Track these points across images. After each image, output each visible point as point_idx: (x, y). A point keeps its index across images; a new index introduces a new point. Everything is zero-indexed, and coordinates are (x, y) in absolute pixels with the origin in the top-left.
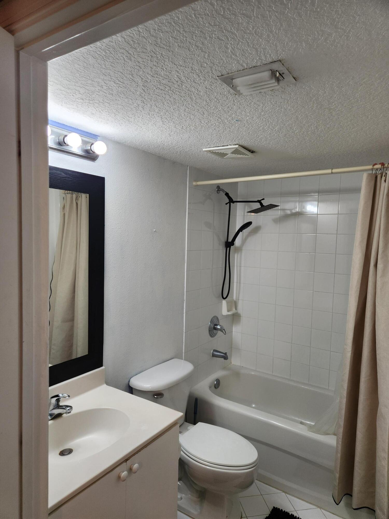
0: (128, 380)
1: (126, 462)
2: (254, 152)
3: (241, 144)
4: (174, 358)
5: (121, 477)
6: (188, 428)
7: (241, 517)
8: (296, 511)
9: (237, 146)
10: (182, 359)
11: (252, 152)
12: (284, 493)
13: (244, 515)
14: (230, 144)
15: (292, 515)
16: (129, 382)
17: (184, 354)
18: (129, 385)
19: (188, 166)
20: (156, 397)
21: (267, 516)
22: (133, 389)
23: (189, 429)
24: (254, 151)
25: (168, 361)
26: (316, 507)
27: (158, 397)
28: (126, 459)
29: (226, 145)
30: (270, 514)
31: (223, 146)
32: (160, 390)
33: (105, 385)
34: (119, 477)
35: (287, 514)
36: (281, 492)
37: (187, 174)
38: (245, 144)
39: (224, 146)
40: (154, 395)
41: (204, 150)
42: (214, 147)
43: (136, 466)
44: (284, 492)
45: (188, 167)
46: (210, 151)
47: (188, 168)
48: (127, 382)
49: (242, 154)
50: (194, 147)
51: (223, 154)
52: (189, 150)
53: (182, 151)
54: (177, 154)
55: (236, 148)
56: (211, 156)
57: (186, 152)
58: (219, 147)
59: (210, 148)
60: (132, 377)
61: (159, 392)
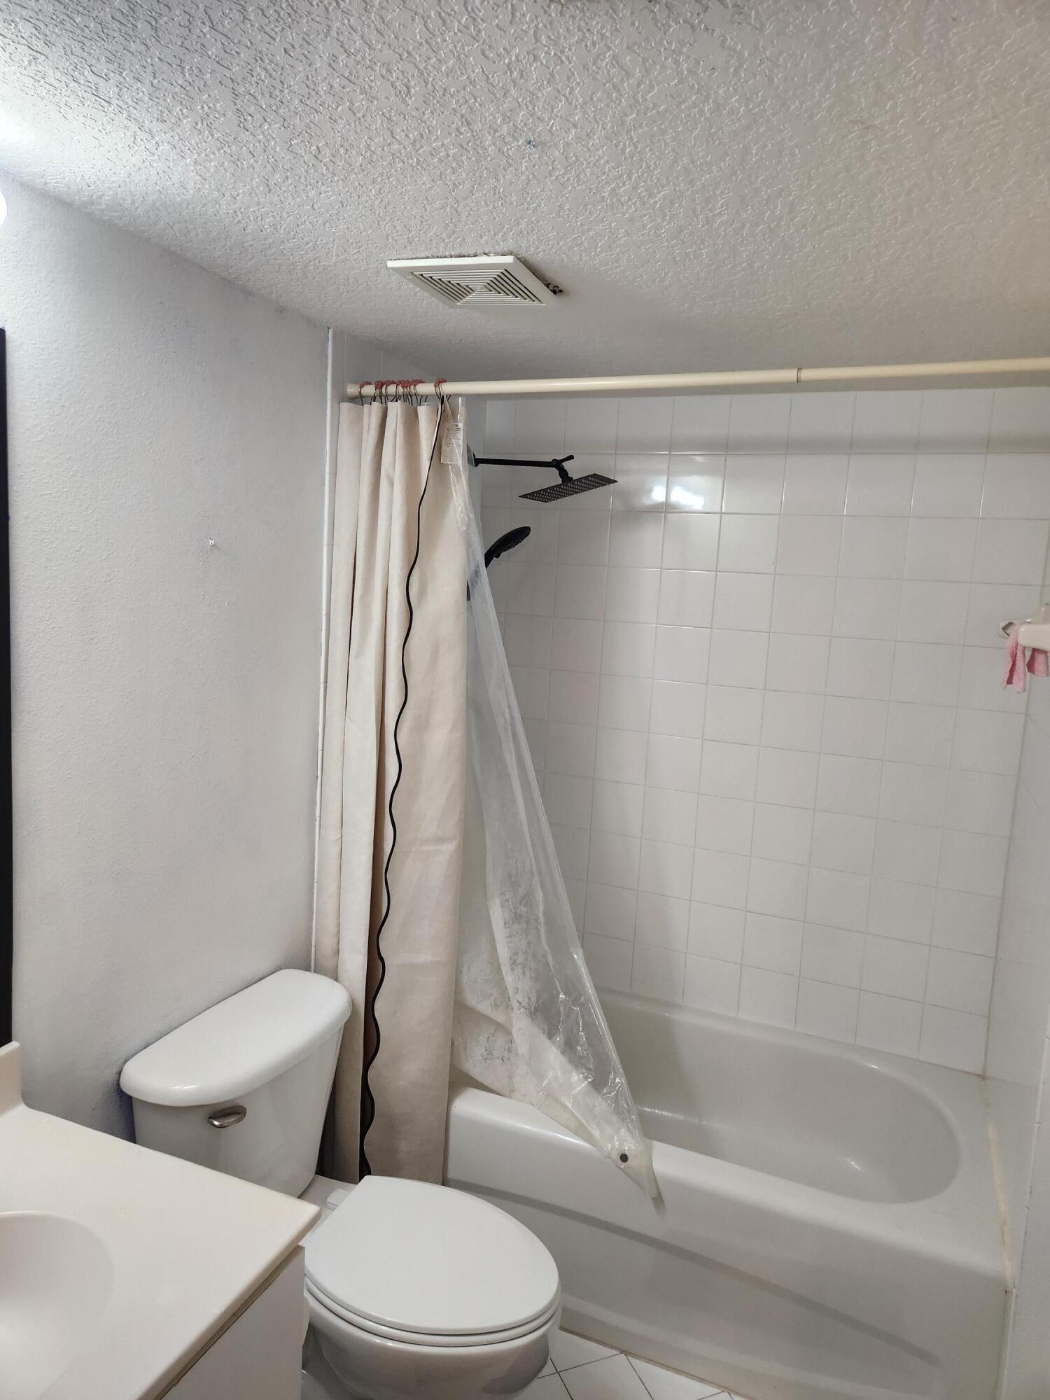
0: (116, 1069)
2: (561, 291)
3: (523, 253)
4: (279, 970)
6: (328, 1200)
9: (509, 259)
10: (310, 971)
11: (556, 291)
12: (623, 1356)
14: (487, 251)
16: (119, 1074)
18: (118, 1084)
19: (329, 328)
20: (216, 1123)
22: (134, 1102)
23: (337, 1206)
24: (561, 288)
25: (259, 980)
26: (716, 1391)
27: (227, 1121)
29: (472, 252)
31: (460, 256)
32: (232, 1096)
33: (22, 1108)
36: (615, 1353)
37: (326, 357)
38: (539, 256)
39: (464, 256)
40: (210, 1118)
41: (391, 264)
42: (427, 258)
44: (622, 1352)
45: (330, 331)
46: (411, 272)
47: (330, 336)
48: (110, 1075)
49: (519, 293)
50: (357, 250)
51: (454, 288)
52: (335, 264)
53: (310, 264)
54: (293, 274)
55: (506, 270)
56: (412, 294)
57: (324, 269)
58: (446, 257)
59: (412, 259)
60: (133, 1056)
61: (228, 1105)
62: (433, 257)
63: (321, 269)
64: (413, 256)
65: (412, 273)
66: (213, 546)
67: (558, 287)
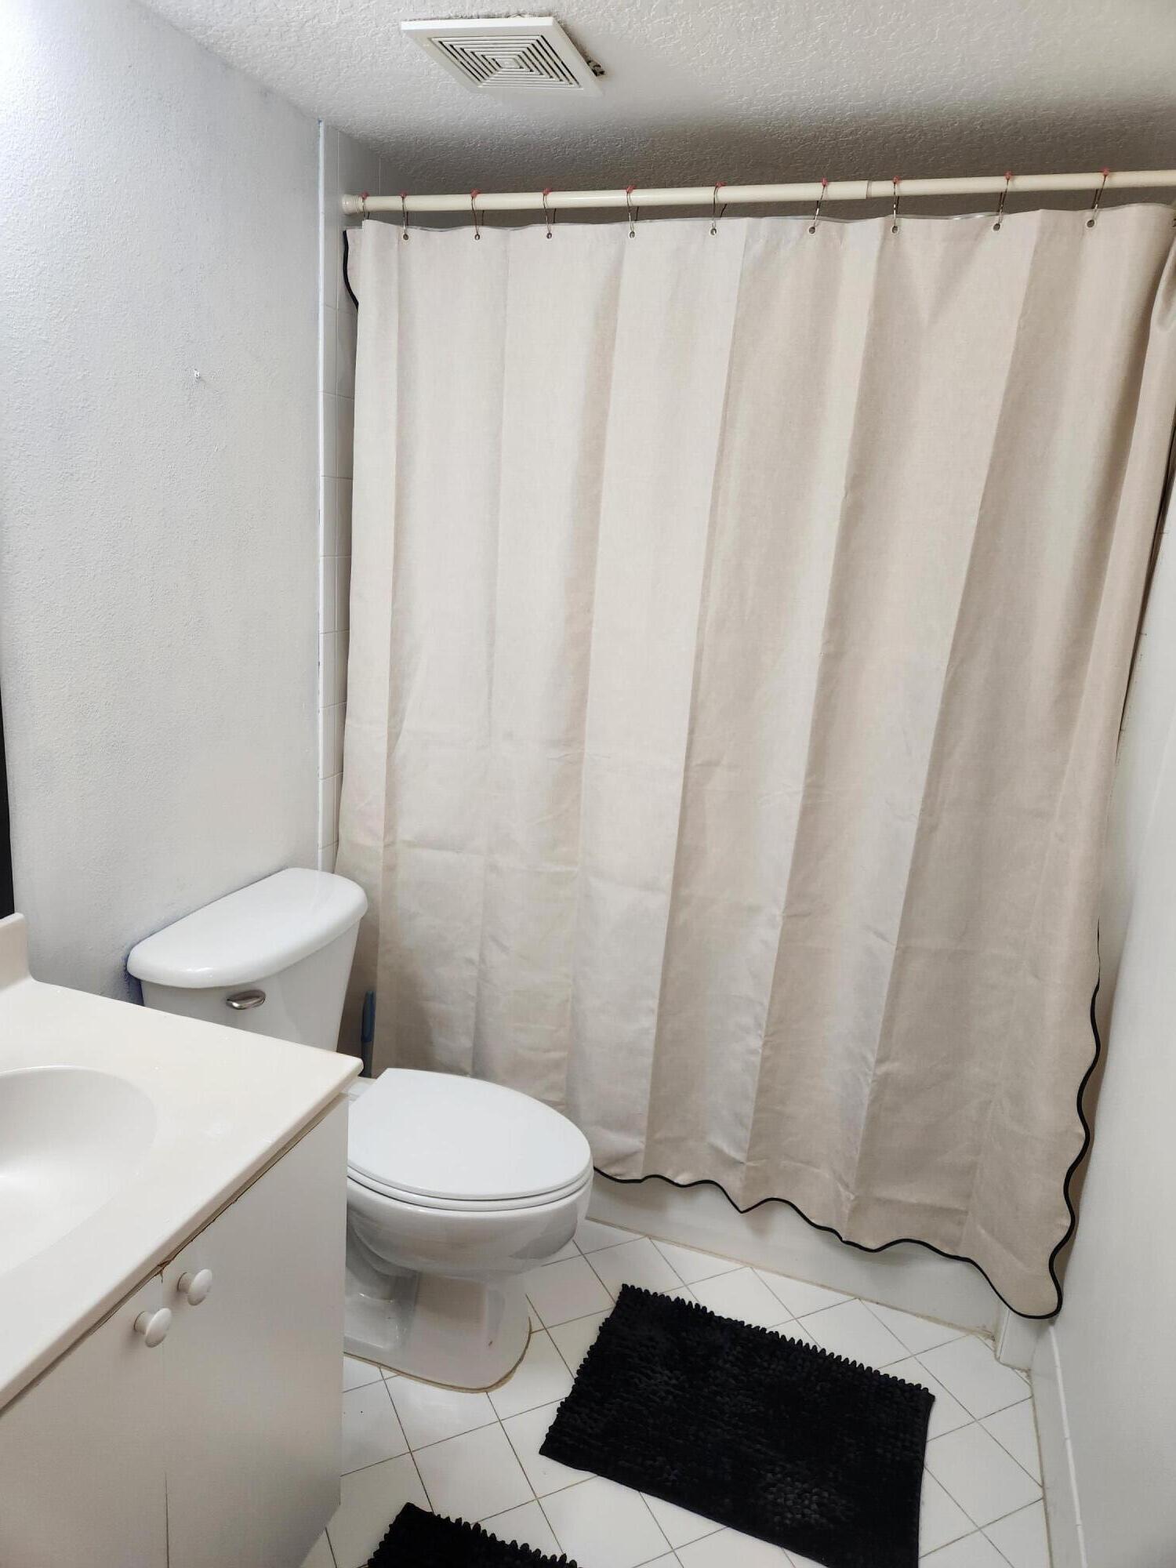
0: (122, 954)
1: (161, 1272)
2: (602, 73)
3: (565, 16)
4: (287, 868)
5: (148, 1330)
7: (531, 1333)
8: (686, 1286)
9: (548, 21)
10: (315, 868)
11: (598, 71)
12: (647, 1239)
13: (536, 1326)
14: (521, 11)
15: (679, 1302)
16: (126, 960)
17: (320, 851)
18: (126, 970)
19: (320, 121)
20: (236, 1005)
21: (608, 1314)
22: (144, 986)
24: (603, 68)
25: (265, 877)
26: (738, 1266)
27: (247, 1003)
28: (160, 1264)
29: (504, 11)
30: (616, 1307)
31: (488, 17)
32: (249, 980)
33: (30, 982)
34: (137, 1330)
35: (663, 1299)
36: (638, 1236)
38: (581, 24)
39: (493, 17)
40: (228, 1000)
41: (406, 26)
42: (450, 18)
43: (201, 1278)
44: (646, 1235)
45: (322, 125)
46: (429, 37)
47: (322, 132)
48: (119, 960)
49: (556, 73)
50: (367, 5)
51: (479, 63)
52: (338, 25)
53: (307, 24)
54: (285, 40)
55: (542, 37)
56: (426, 72)
57: (323, 33)
58: (472, 17)
59: (431, 19)
60: (138, 943)
61: (248, 988)
62: (456, 17)
63: (320, 32)
64: (433, 16)
65: (430, 39)
66: (199, 378)
67: (599, 66)
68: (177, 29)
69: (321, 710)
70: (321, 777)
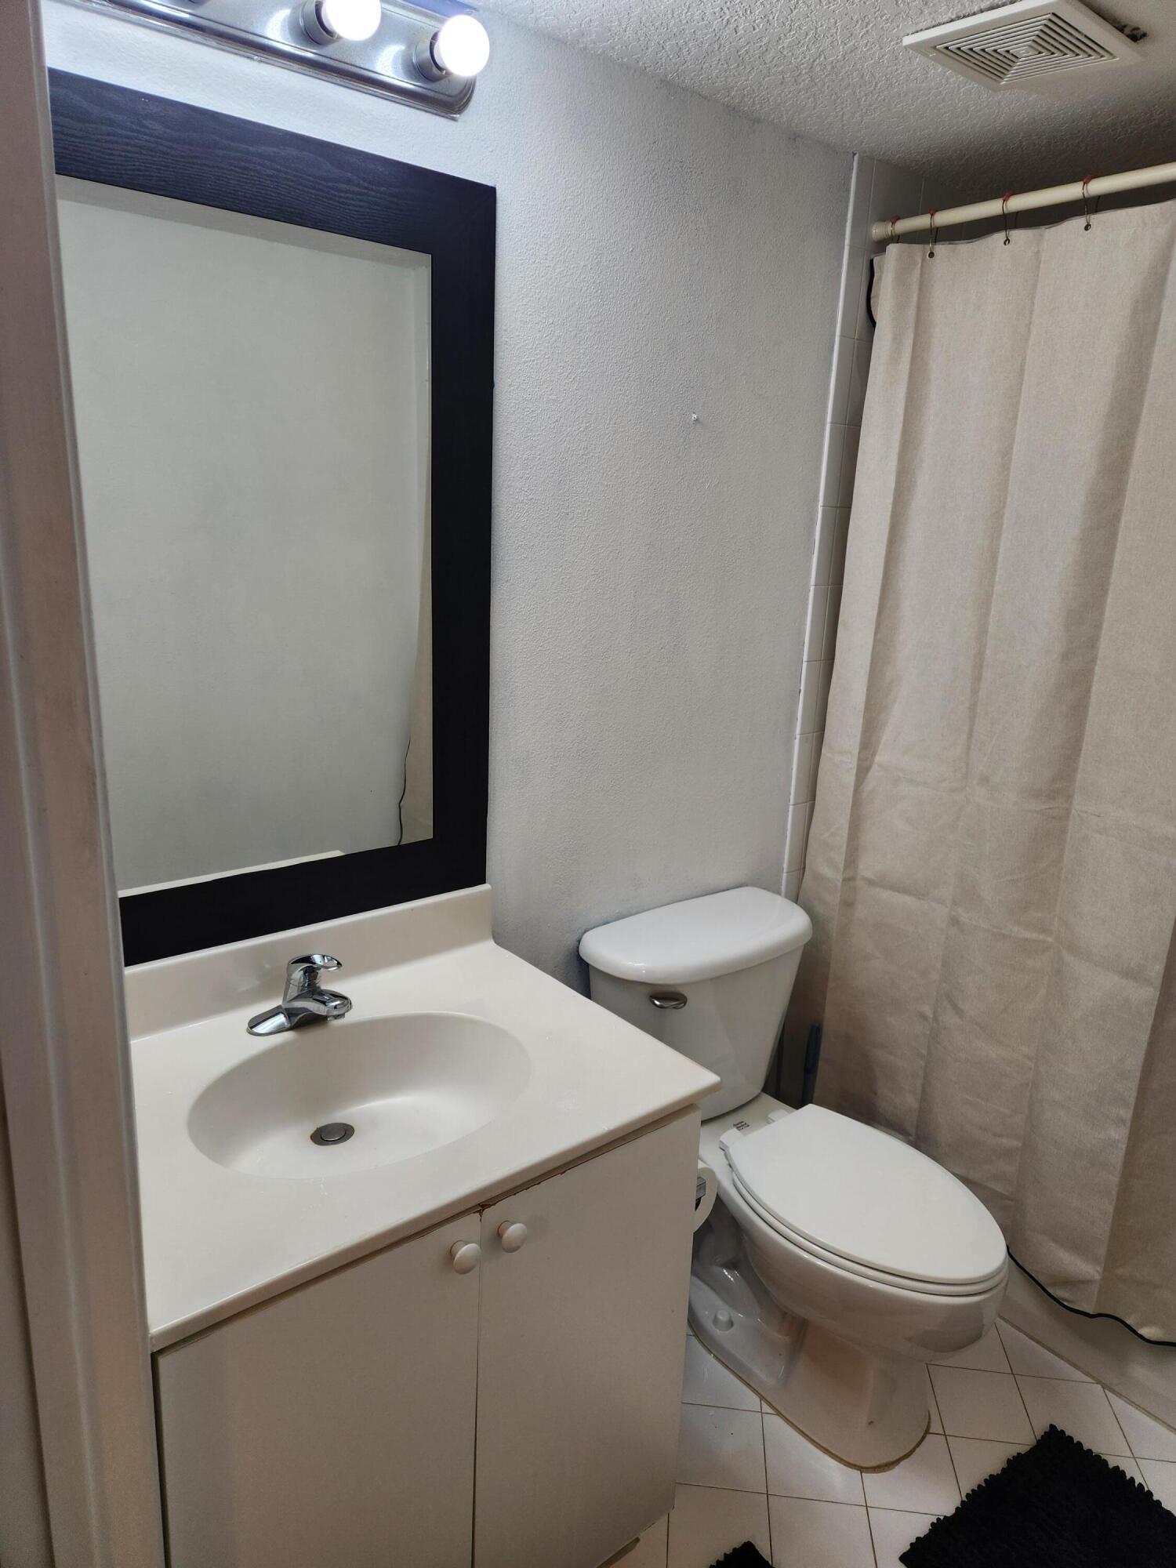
0: (575, 937)
1: (480, 1212)
2: (1144, 35)
4: (747, 886)
5: (458, 1256)
6: (770, 1116)
7: (927, 1432)
8: (1134, 1458)
10: (779, 893)
11: (1136, 35)
12: (1099, 1386)
13: (936, 1427)
15: (1118, 1473)
16: (579, 941)
17: (785, 875)
18: (577, 950)
19: (855, 154)
20: (657, 1003)
21: (1023, 1450)
22: (591, 969)
23: (774, 1121)
24: (1144, 28)
25: (723, 891)
27: (665, 1004)
28: (481, 1203)
30: (1035, 1446)
32: (672, 982)
33: (491, 943)
34: (451, 1255)
35: (1098, 1462)
36: (1091, 1381)
37: (848, 190)
40: (651, 997)
41: (907, 41)
43: (514, 1230)
44: (1099, 1382)
45: (856, 157)
47: (855, 164)
48: (571, 941)
49: (1082, 50)
50: (865, 30)
51: (994, 60)
52: (844, 56)
53: (816, 63)
54: (800, 83)
55: (1054, 14)
56: (944, 81)
57: (833, 68)
58: (974, 14)
59: (934, 26)
60: (592, 929)
61: (670, 989)
62: (959, 18)
63: (829, 68)
64: (934, 23)
65: (935, 47)
66: (696, 420)
67: (1138, 29)
68: (705, 98)
69: (798, 737)
70: (792, 802)
